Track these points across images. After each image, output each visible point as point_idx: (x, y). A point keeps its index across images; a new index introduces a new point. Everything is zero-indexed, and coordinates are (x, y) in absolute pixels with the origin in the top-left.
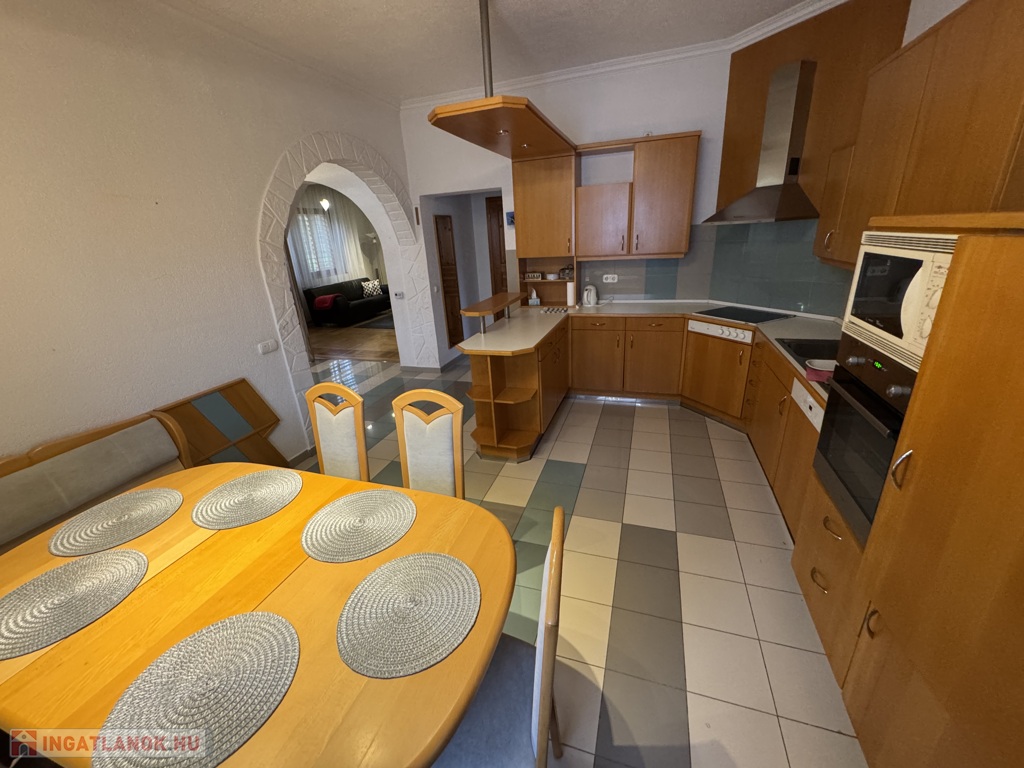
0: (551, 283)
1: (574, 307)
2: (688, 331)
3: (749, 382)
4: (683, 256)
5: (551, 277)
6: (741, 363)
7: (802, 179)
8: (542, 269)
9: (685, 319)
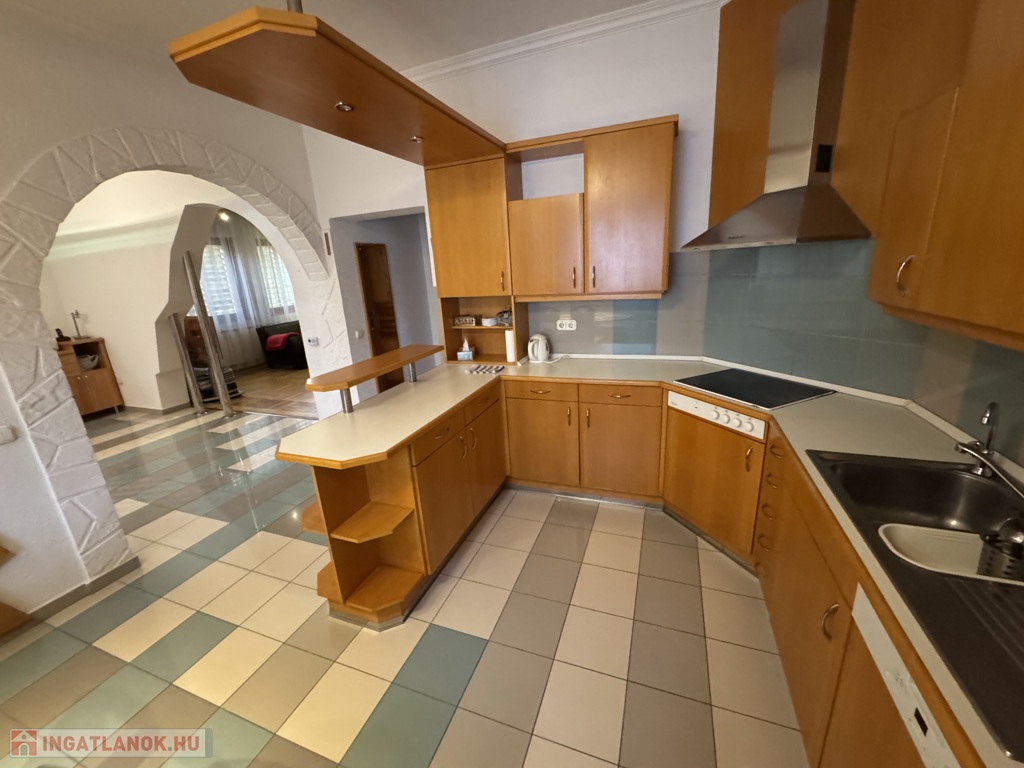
0: (489, 330)
1: (514, 364)
2: (669, 407)
3: (762, 506)
4: (659, 296)
5: (487, 323)
6: (748, 470)
7: (837, 180)
8: (478, 311)
9: (662, 390)
